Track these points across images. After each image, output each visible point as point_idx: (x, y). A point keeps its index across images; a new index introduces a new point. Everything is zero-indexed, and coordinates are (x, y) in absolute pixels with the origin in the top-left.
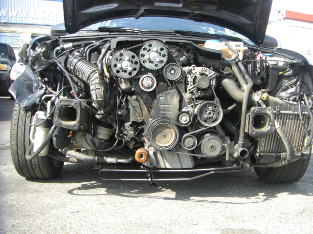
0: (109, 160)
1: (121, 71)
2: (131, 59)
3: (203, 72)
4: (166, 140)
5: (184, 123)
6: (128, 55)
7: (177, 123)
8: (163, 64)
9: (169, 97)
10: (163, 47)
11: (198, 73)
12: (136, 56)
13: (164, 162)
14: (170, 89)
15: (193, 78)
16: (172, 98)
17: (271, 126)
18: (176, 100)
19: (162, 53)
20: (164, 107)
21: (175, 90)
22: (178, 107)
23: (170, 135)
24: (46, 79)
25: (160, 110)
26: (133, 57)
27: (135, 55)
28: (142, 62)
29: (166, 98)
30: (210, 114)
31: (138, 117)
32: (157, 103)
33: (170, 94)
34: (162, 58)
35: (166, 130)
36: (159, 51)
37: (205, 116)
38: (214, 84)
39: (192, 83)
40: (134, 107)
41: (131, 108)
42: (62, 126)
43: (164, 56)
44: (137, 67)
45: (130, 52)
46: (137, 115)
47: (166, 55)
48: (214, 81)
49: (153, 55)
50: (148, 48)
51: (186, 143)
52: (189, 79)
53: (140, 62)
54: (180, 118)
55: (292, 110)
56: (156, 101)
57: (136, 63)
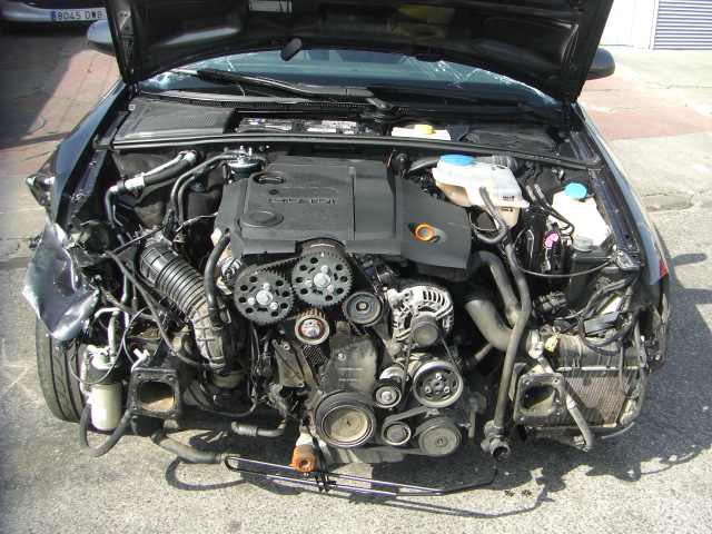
0: (242, 430)
1: (255, 310)
2: (275, 288)
3: (427, 305)
4: (351, 429)
5: (385, 401)
6: (268, 280)
7: (371, 403)
8: (343, 295)
9: (355, 355)
10: (341, 263)
11: (415, 308)
12: (285, 282)
13: (348, 454)
14: (357, 341)
15: (404, 317)
16: (363, 355)
17: (558, 406)
18: (370, 359)
19: (341, 274)
20: (347, 372)
21: (367, 343)
22: (374, 372)
23: (358, 421)
24: (98, 277)
25: (337, 375)
26: (279, 283)
27: (283, 279)
28: (298, 293)
29: (349, 357)
30: (437, 384)
31: (296, 378)
32: (332, 365)
33: (358, 349)
34: (340, 284)
35: (351, 414)
36: (334, 271)
37: (427, 389)
38: (448, 326)
39: (402, 326)
40: (285, 362)
41: (279, 362)
42: (144, 413)
43: (344, 279)
44: (289, 300)
45: (272, 273)
46: (293, 374)
47: (349, 278)
48: (448, 321)
49: (321, 280)
50: (310, 265)
51: (389, 435)
52: (396, 319)
53: (294, 293)
54: (377, 395)
55: (605, 364)
56: (330, 362)
57: (286, 294)
